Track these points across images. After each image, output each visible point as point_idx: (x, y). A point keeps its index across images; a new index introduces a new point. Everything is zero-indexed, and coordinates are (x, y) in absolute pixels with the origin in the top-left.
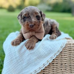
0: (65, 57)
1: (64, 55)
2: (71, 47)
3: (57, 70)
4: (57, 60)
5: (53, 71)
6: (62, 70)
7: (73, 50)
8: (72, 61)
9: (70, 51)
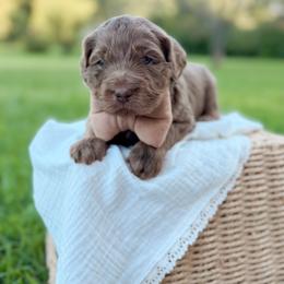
0: (260, 189)
1: (258, 186)
2: (273, 156)
3: (236, 236)
4: (236, 203)
5: (226, 242)
6: (250, 234)
7: (281, 166)
8: (280, 202)
9: (272, 168)
